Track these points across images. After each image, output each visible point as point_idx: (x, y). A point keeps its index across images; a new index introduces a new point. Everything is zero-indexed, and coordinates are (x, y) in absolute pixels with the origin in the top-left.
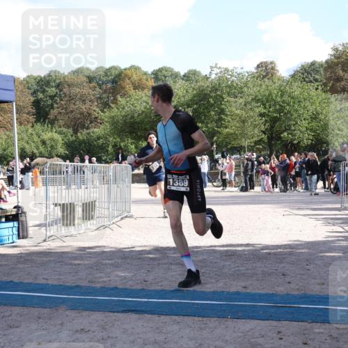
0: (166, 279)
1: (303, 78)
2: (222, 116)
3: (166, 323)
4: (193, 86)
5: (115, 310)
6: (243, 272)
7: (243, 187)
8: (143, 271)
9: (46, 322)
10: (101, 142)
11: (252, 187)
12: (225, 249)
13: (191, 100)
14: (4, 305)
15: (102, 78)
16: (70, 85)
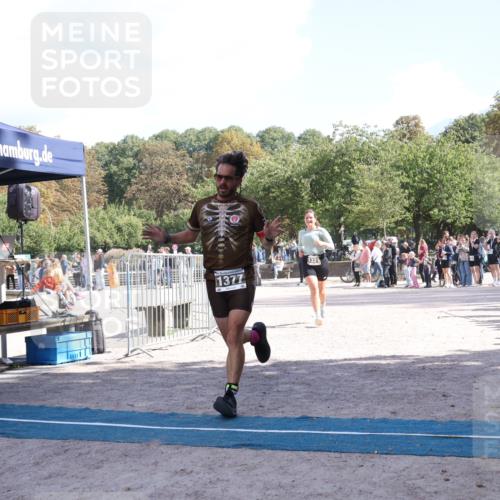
0: (288, 403)
1: (458, 137)
2: (353, 189)
3: (291, 460)
5: (224, 444)
6: (390, 392)
7: (381, 282)
8: (256, 393)
9: (135, 461)
11: (394, 282)
12: (365, 362)
14: (81, 439)
15: (193, 143)
16: (152, 154)
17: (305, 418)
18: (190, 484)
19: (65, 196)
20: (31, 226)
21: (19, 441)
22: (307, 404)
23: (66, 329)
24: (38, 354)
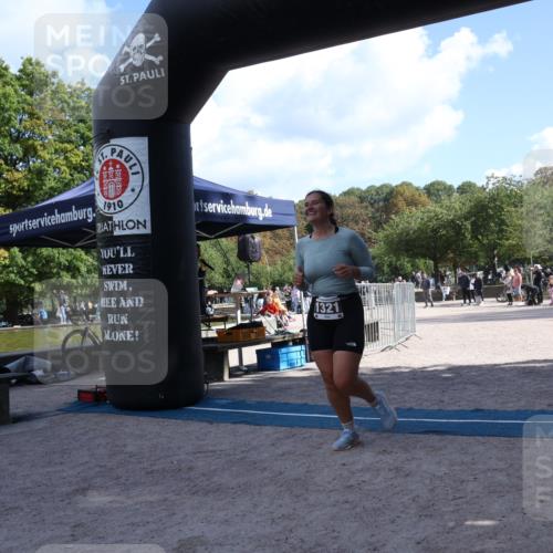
2: (504, 227)
4: (469, 198)
6: (546, 389)
8: (437, 391)
11: (540, 301)
13: (468, 213)
14: (304, 427)
15: (374, 197)
16: (342, 207)
17: (477, 410)
18: (391, 462)
20: (254, 266)
21: (258, 427)
23: (284, 344)
24: (267, 361)
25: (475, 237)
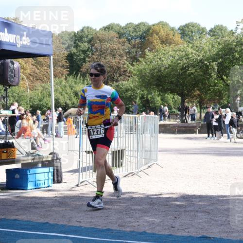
0: (192, 226)
4: (218, 40)
8: (169, 217)
10: (129, 93)
13: (216, 55)
15: (131, 33)
16: (101, 41)
19: (38, 69)
22: (206, 227)
23: (33, 165)
24: (16, 180)
25: (220, 77)
